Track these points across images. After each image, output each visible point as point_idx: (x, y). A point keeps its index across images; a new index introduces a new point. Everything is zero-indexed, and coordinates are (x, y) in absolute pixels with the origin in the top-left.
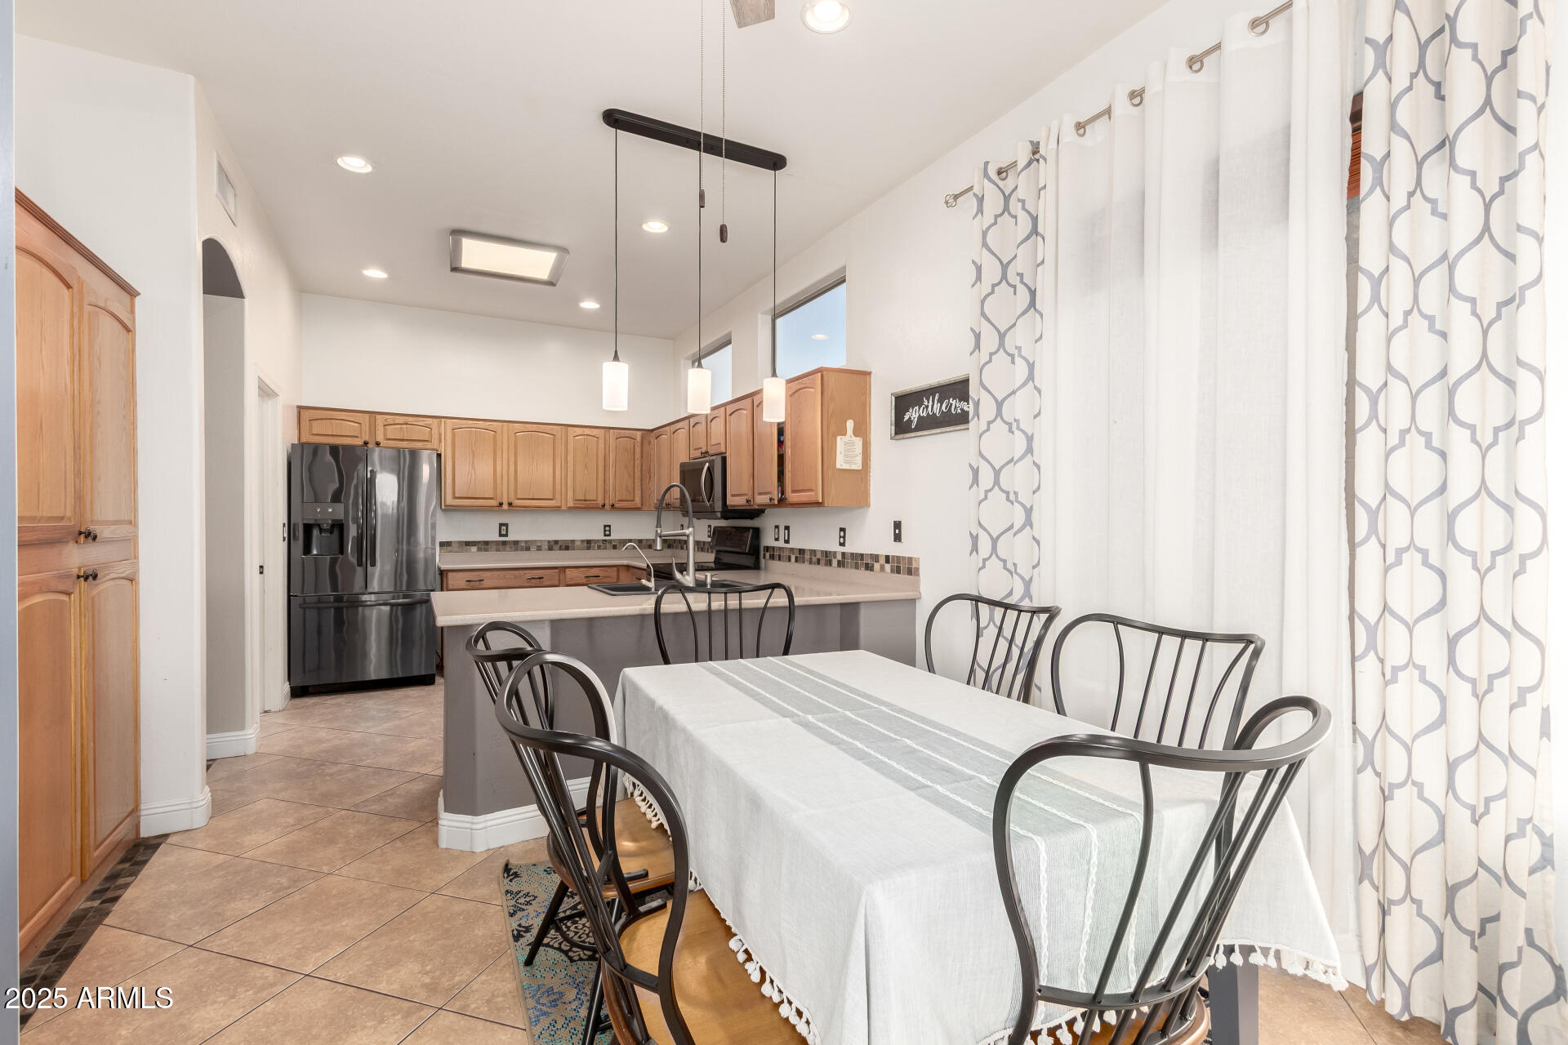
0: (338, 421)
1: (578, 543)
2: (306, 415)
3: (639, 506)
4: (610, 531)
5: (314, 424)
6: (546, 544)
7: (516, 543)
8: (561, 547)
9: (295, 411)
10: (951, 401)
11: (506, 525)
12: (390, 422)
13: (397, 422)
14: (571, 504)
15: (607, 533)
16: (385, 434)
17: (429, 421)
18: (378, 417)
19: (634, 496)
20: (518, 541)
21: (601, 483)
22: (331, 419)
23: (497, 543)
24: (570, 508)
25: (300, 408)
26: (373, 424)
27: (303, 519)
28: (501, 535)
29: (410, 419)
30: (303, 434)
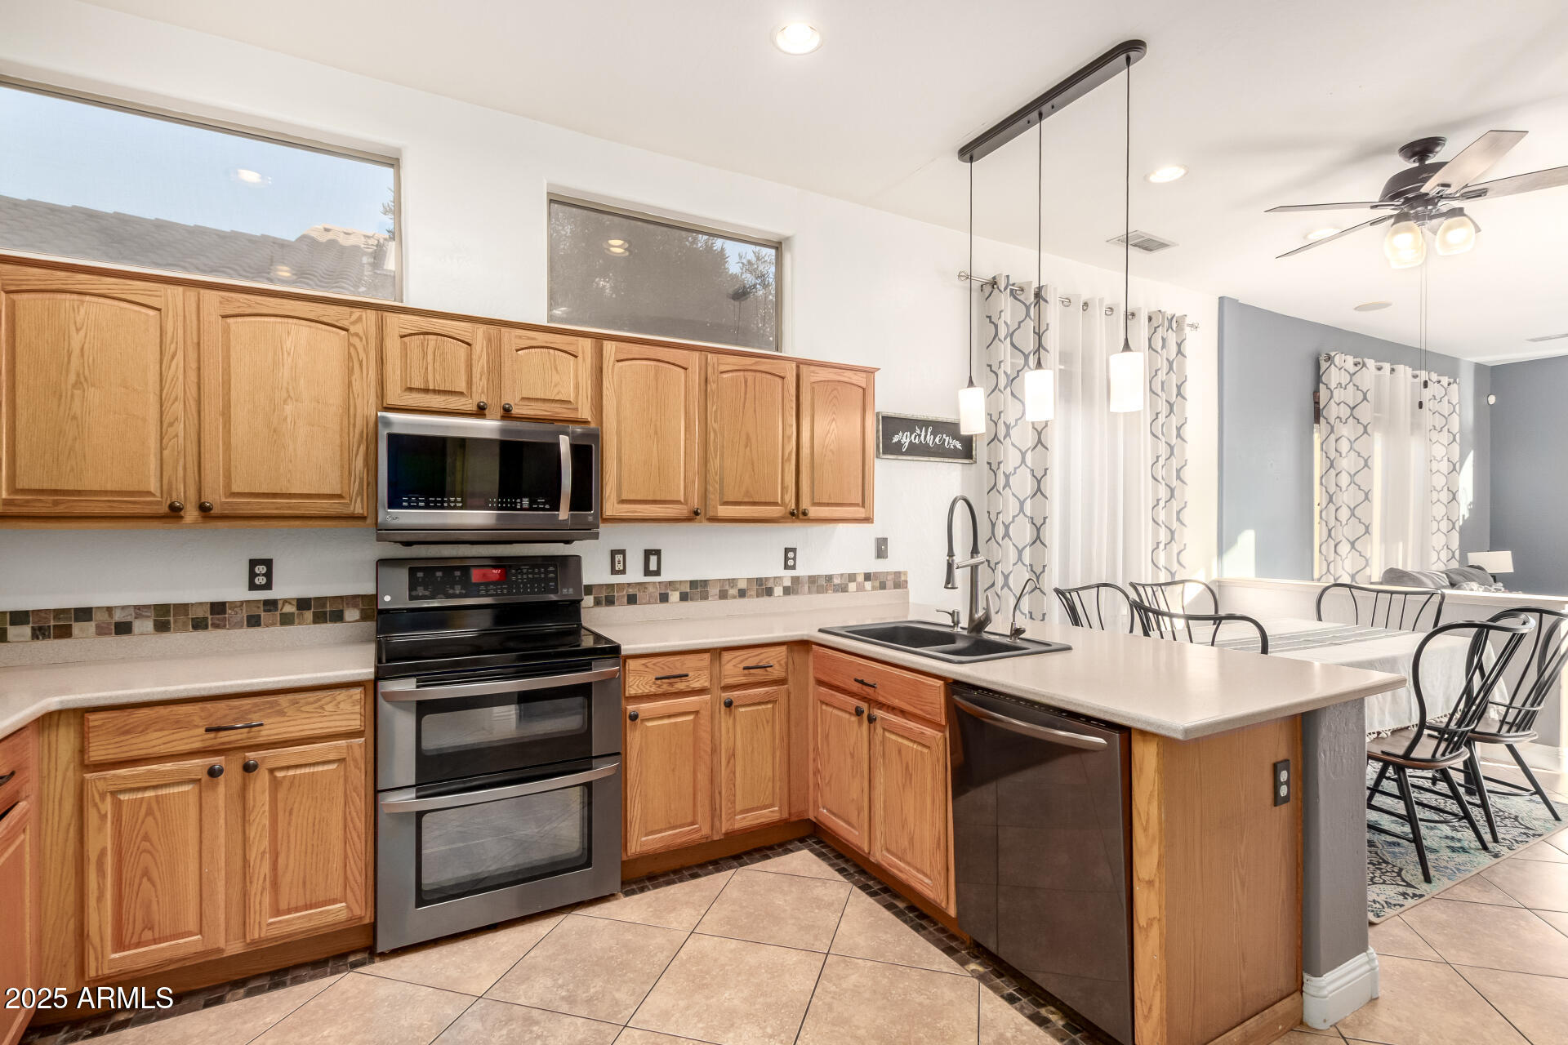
10: (944, 436)
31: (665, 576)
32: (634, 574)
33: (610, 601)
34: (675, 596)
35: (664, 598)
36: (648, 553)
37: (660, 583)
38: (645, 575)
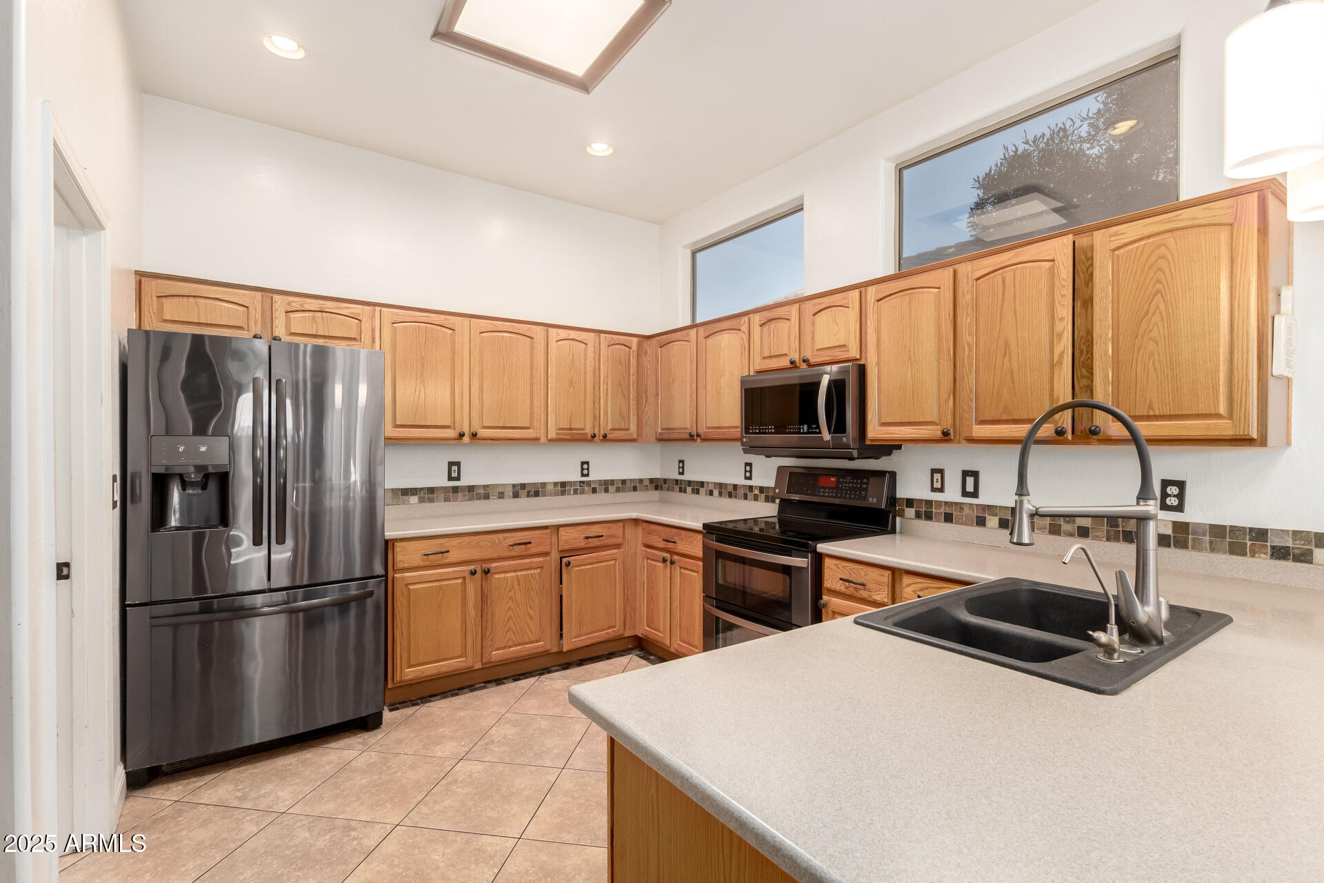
0: (208, 301)
1: (550, 488)
2: (151, 287)
3: (635, 436)
4: (588, 469)
5: (167, 303)
6: (511, 488)
7: (471, 489)
8: (529, 492)
9: (132, 281)
11: (458, 464)
12: (296, 306)
13: (307, 307)
14: (552, 435)
15: (585, 472)
16: (288, 326)
17: (357, 309)
18: (276, 297)
19: (629, 425)
20: (473, 486)
21: (589, 405)
22: (195, 296)
23: (445, 489)
24: (551, 440)
25: (141, 275)
26: (268, 308)
27: (149, 464)
28: (450, 478)
29: (329, 305)
30: (146, 319)
31: (983, 499)
32: (952, 494)
33: (929, 517)
34: (993, 522)
35: (981, 522)
36: (966, 474)
37: (977, 505)
38: (963, 496)
